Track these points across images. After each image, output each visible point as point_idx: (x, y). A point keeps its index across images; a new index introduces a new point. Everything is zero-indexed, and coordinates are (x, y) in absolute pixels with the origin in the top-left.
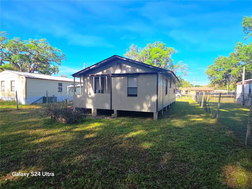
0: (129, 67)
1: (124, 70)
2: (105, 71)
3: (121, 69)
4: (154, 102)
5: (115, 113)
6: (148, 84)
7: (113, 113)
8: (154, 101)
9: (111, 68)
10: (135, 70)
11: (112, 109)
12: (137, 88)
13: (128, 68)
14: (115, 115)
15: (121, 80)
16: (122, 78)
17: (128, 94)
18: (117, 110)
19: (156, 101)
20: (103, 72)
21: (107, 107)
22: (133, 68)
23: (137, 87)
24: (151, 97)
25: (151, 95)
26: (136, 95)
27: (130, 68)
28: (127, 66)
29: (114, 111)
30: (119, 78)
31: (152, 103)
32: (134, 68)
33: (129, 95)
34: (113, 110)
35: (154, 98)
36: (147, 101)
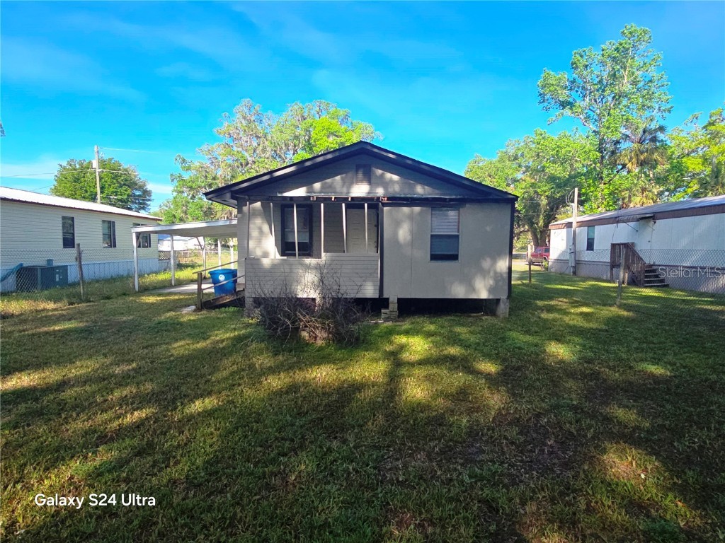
0: (395, 178)
1: (378, 185)
2: (317, 186)
3: (370, 183)
4: (501, 275)
5: (393, 306)
6: (488, 229)
7: (387, 307)
8: (501, 270)
9: (338, 178)
10: (413, 187)
11: (385, 296)
12: (457, 237)
13: (391, 181)
14: (394, 313)
15: (411, 217)
16: (417, 209)
17: (433, 253)
18: (398, 299)
19: (507, 271)
20: (312, 187)
21: (370, 291)
22: (406, 180)
23: (457, 234)
24: (494, 260)
25: (495, 257)
26: (454, 257)
27: (397, 182)
28: (389, 175)
29: (391, 300)
30: (406, 210)
31: (497, 277)
32: (410, 183)
33: (434, 257)
34: (388, 299)
35: (502, 265)
36: (484, 273)
